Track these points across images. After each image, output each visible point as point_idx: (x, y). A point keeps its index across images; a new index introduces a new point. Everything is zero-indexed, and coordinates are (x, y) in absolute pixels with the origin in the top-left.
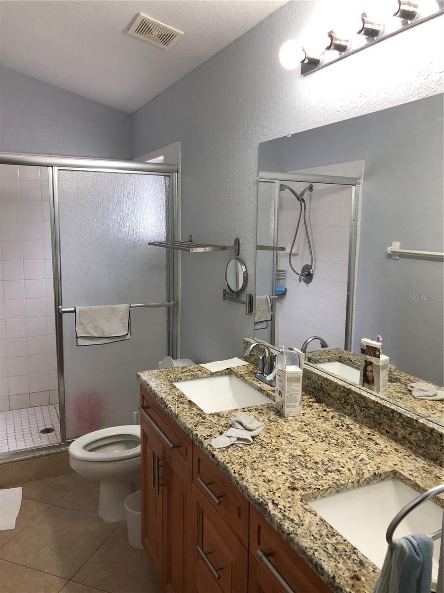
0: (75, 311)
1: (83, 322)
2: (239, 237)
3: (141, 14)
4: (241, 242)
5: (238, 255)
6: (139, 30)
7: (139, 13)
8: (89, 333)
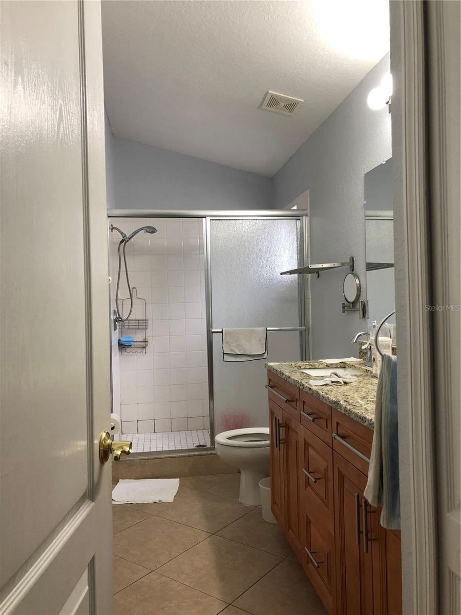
0: (222, 332)
1: (228, 341)
2: (353, 256)
3: (270, 92)
4: (354, 259)
5: (353, 270)
6: (269, 105)
7: (268, 92)
8: (234, 351)
